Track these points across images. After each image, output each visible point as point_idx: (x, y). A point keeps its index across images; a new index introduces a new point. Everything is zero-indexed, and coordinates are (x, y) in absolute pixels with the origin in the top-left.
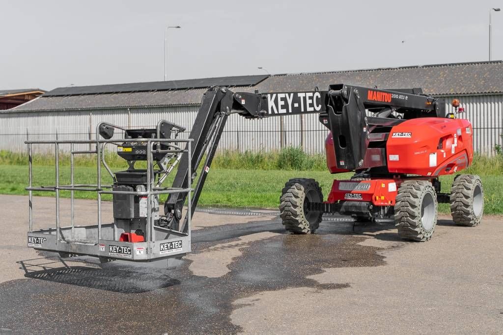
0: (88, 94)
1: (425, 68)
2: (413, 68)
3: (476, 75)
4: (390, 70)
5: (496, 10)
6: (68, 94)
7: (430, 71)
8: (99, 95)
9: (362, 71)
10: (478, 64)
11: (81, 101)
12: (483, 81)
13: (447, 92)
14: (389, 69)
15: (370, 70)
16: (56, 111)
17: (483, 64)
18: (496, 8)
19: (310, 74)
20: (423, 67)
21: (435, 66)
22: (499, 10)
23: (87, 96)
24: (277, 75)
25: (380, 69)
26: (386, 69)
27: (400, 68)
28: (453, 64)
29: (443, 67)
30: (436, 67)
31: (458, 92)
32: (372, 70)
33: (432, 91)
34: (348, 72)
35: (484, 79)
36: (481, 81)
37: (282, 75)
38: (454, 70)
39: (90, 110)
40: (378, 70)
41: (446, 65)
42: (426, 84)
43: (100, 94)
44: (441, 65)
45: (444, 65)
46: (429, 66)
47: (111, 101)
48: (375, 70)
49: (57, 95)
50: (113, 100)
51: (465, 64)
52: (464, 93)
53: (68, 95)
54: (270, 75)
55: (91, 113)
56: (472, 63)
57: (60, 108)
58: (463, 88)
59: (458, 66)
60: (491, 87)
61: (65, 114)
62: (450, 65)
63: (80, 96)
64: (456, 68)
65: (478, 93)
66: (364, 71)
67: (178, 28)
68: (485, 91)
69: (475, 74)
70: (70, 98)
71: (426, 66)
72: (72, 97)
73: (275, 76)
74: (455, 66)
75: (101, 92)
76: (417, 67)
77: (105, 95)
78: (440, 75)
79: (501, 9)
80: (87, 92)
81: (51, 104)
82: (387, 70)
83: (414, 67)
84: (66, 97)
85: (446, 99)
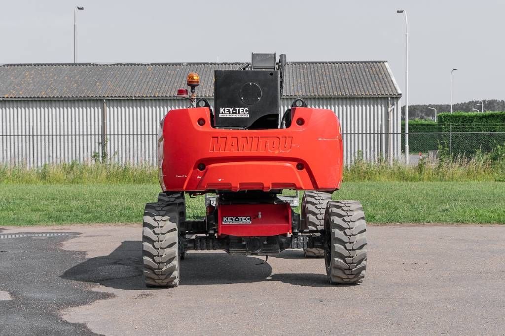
1: (6, 67)
3: (66, 78)
5: (79, 9)
7: (13, 70)
10: (66, 65)
12: (75, 85)
13: (38, 95)
17: (71, 66)
18: (79, 7)
20: (4, 66)
21: (18, 65)
22: (82, 9)
28: (38, 65)
29: (27, 67)
30: (20, 66)
31: (50, 96)
33: (21, 93)
35: (76, 82)
36: (73, 85)
38: (41, 71)
41: (31, 65)
42: (13, 85)
44: (25, 65)
45: (28, 65)
46: (11, 65)
51: (52, 65)
52: (57, 97)
56: (59, 64)
59: (44, 67)
60: (86, 91)
62: (35, 65)
64: (42, 68)
65: (72, 97)
68: (80, 95)
69: (64, 77)
71: (8, 65)
74: (40, 66)
78: (26, 76)
79: (84, 8)
85: (38, 103)
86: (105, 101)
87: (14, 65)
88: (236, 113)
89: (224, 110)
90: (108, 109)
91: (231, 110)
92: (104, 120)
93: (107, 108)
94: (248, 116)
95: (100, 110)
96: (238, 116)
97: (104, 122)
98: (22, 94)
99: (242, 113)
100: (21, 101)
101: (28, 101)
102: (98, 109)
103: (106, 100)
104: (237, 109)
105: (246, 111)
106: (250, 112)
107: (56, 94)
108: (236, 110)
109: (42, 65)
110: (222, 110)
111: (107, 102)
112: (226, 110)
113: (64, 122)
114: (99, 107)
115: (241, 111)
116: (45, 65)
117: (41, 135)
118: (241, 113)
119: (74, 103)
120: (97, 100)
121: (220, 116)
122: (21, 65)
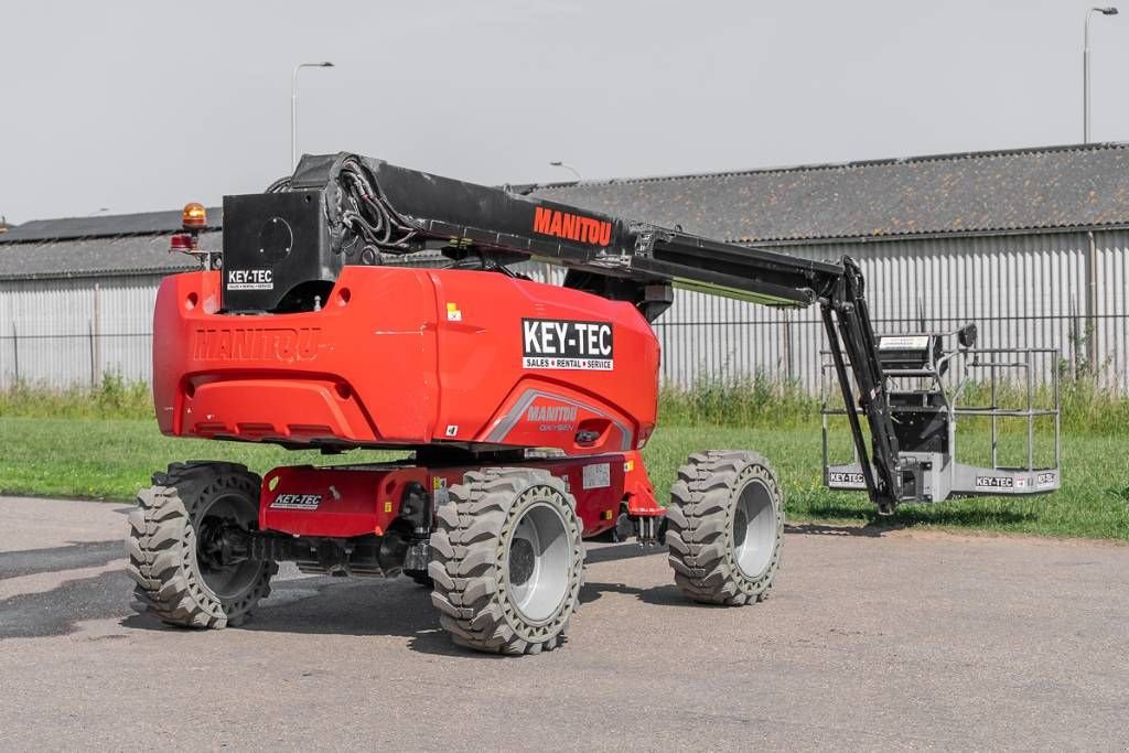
0: (98, 237)
1: (911, 164)
2: (882, 166)
3: (1027, 183)
4: (827, 170)
6: (51, 236)
7: (922, 171)
8: (124, 239)
9: (758, 172)
11: (80, 254)
14: (824, 168)
15: (777, 171)
16: (15, 280)
18: (1105, 7)
19: (634, 181)
20: (907, 162)
21: (937, 158)
22: (1113, 12)
23: (95, 242)
24: (554, 186)
25: (803, 169)
26: (817, 169)
27: (851, 165)
28: (981, 155)
32: (784, 171)
33: (910, 222)
34: (726, 175)
37: (565, 185)
38: (981, 168)
39: (93, 277)
40: (797, 170)
41: (964, 156)
42: (902, 206)
43: (125, 235)
44: (951, 157)
45: (959, 156)
46: (922, 159)
47: (148, 254)
48: (791, 170)
49: (25, 238)
50: (152, 251)
53: (49, 240)
54: (535, 186)
55: (97, 285)
57: (25, 272)
58: (986, 217)
59: (993, 158)
60: (1055, 212)
61: (38, 287)
62: (973, 155)
63: (78, 241)
64: (986, 163)
66: (764, 172)
67: (327, 68)
68: (1038, 223)
69: (1025, 180)
70: (53, 246)
71: (915, 160)
72: (60, 243)
73: (548, 187)
74: (985, 157)
75: (127, 231)
76: (893, 161)
77: (137, 239)
78: (943, 183)
79: (1119, 10)
80: (94, 232)
81: (7, 263)
82: (820, 170)
83: (885, 162)
84: (44, 246)
85: (943, 244)
86: (1091, 234)
87: (929, 159)
88: (252, 281)
89: (235, 276)
90: (1100, 254)
91: (246, 276)
92: (1090, 281)
93: (1099, 252)
94: (271, 287)
95: (1082, 258)
96: (255, 287)
97: (1090, 287)
98: (912, 227)
99: (263, 281)
100: (905, 241)
101: (922, 240)
102: (1077, 253)
103: (1094, 233)
104: (255, 272)
105: (269, 276)
106: (275, 279)
107: (986, 222)
108: (252, 275)
109: (988, 154)
110: (231, 276)
111: (1098, 236)
112: (238, 276)
113: (999, 287)
114: (1080, 252)
115: (260, 276)
116: (996, 154)
117: (941, 320)
118: (260, 280)
119: (1022, 242)
120: (1075, 233)
121: (229, 288)
122: (943, 158)
